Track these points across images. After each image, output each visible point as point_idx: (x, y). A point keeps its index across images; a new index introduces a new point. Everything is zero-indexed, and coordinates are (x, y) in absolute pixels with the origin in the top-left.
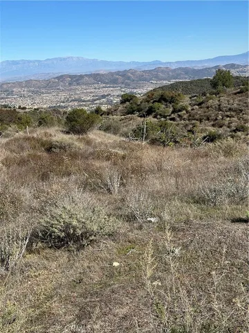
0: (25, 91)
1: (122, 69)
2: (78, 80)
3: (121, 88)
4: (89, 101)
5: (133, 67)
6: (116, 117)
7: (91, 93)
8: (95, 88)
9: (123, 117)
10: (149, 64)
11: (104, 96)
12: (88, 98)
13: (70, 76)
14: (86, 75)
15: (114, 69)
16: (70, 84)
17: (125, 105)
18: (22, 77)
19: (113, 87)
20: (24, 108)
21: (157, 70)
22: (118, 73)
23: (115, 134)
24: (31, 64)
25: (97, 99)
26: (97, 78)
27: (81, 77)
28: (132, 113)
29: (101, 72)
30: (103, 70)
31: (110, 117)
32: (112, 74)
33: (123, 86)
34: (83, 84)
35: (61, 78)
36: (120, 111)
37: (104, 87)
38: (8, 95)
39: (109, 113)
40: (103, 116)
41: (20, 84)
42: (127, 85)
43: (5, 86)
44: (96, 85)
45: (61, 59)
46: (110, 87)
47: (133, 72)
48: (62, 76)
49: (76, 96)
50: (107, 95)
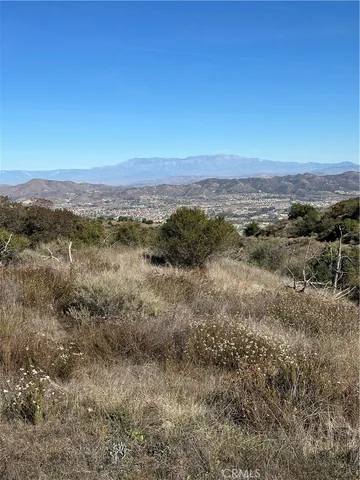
0: (155, 200)
1: (293, 172)
2: (230, 186)
3: (292, 199)
4: (243, 216)
5: (310, 170)
6: (283, 240)
7: (247, 204)
8: (253, 199)
9: (291, 240)
10: (334, 166)
11: (264, 211)
12: (242, 212)
13: (218, 181)
14: (241, 180)
15: (282, 173)
16: (218, 192)
17: (296, 222)
18: (154, 180)
19: (280, 198)
20: (150, 222)
21: (346, 176)
22: (288, 178)
23: (272, 269)
24: (167, 163)
25: (255, 214)
26: (256, 184)
27: (234, 182)
28: (307, 233)
29: (264, 176)
30: (266, 173)
31: (272, 238)
32: (279, 179)
33: (294, 196)
34: (236, 192)
35: (206, 183)
36: (288, 229)
37: (266, 197)
38: (132, 204)
39: (268, 233)
40: (260, 237)
41: (149, 190)
42: (301, 196)
43: (130, 192)
44: (255, 195)
45: (208, 158)
46: (274, 197)
47: (310, 177)
48: (207, 181)
49: (226, 209)
50: (271, 209)
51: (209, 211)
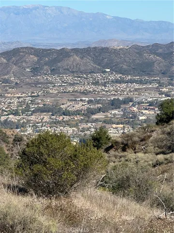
2: (55, 61)
3: (161, 85)
4: (77, 113)
6: (144, 157)
7: (85, 93)
8: (96, 83)
9: (161, 157)
11: (115, 104)
12: (78, 106)
13: (36, 52)
14: (76, 51)
15: (145, 39)
16: (35, 71)
17: (167, 129)
19: (140, 82)
22: (154, 48)
25: (99, 110)
26: (102, 58)
27: (64, 54)
29: (115, 45)
30: (117, 40)
31: (130, 154)
32: (139, 50)
33: (165, 80)
34: (67, 71)
36: (156, 141)
37: (117, 81)
39: (125, 145)
40: (112, 152)
44: (98, 76)
46: (131, 81)
48: (16, 52)
49: (48, 101)
50: (126, 101)
51: (20, 104)
